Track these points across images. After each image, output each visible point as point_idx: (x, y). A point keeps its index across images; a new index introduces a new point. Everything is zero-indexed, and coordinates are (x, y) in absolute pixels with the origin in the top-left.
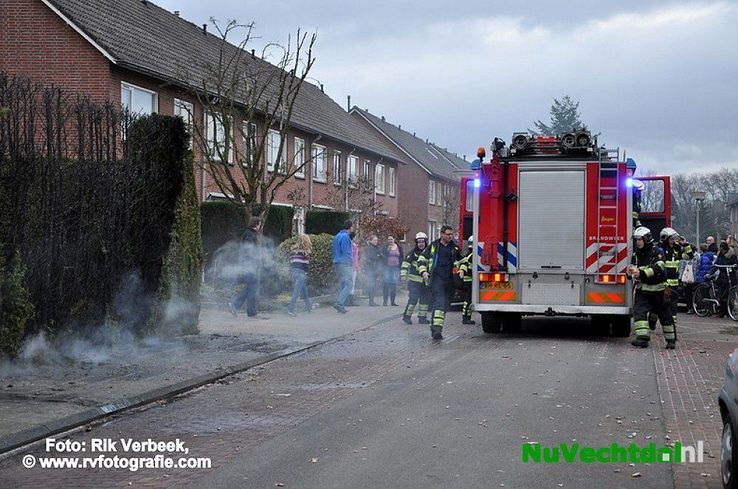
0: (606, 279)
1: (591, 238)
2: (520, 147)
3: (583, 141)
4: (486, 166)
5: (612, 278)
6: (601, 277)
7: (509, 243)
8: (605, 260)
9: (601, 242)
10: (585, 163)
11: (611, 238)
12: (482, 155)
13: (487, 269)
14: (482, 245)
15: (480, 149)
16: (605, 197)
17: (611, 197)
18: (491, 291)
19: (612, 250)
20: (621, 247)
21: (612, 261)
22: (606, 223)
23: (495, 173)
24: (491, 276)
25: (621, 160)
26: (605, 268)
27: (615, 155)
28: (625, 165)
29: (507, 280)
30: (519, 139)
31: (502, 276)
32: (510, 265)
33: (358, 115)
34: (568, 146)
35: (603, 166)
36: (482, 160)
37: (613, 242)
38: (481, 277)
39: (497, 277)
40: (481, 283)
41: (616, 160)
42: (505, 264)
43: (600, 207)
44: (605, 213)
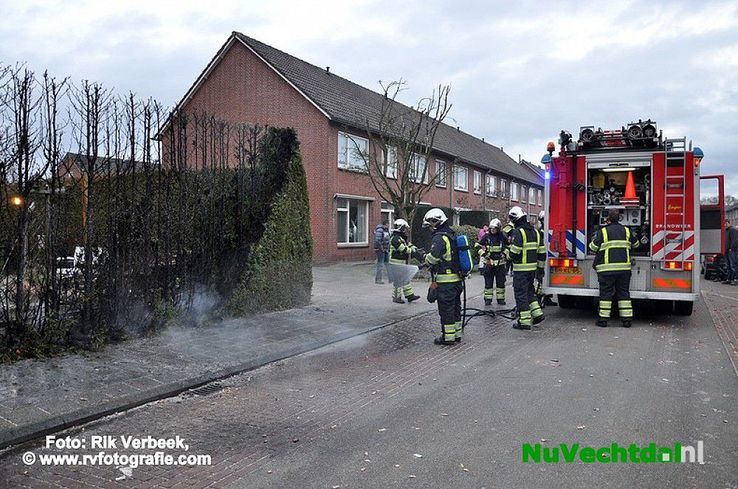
0: (672, 265)
1: (657, 226)
2: (587, 140)
3: (648, 132)
4: (555, 159)
5: (678, 264)
6: (668, 264)
7: (578, 232)
8: (671, 247)
9: (668, 229)
10: (651, 153)
11: (678, 226)
12: (551, 149)
13: (556, 255)
14: (551, 232)
15: (550, 144)
16: (672, 186)
17: (677, 186)
18: (561, 275)
19: (678, 238)
20: (687, 235)
21: (679, 248)
22: (672, 211)
23: (563, 164)
24: (560, 261)
25: (687, 149)
26: (672, 255)
27: (682, 144)
28: (692, 153)
29: (575, 265)
30: (586, 132)
31: (571, 261)
32: (578, 251)
33: (524, 164)
34: (634, 137)
35: (670, 155)
36: (551, 154)
37: (681, 229)
38: (552, 262)
39: (567, 263)
40: (551, 267)
41: (683, 150)
42: (574, 251)
43: (666, 195)
44: (671, 201)
